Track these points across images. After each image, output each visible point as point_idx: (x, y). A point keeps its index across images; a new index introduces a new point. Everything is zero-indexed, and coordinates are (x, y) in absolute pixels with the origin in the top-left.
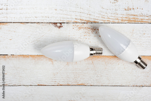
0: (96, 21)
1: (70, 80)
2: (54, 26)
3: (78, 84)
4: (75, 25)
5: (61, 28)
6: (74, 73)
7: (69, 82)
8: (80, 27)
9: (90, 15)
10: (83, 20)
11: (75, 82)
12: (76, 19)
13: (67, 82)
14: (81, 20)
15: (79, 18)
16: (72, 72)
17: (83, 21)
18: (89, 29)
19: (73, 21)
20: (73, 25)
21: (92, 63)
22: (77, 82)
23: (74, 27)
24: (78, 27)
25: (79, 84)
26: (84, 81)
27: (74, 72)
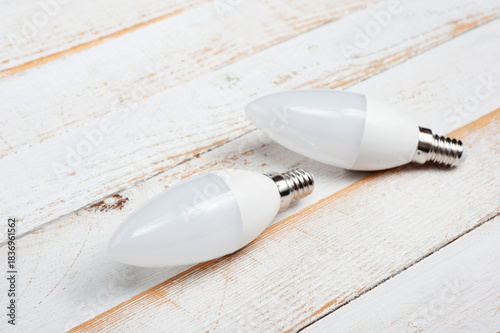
0: (220, 139)
1: (278, 318)
2: (98, 211)
3: (315, 310)
4: (167, 177)
5: (125, 205)
6: (275, 291)
7: (281, 324)
8: (184, 174)
9: (188, 136)
10: (177, 156)
11: (300, 311)
12: (156, 163)
13: (273, 328)
14: (172, 158)
15: (162, 156)
16: (264, 291)
17: (182, 159)
18: (216, 167)
19: (150, 170)
20: (160, 180)
21: (302, 234)
22: (306, 308)
23: (167, 183)
24: (179, 176)
25: (318, 312)
26: (327, 294)
27: (270, 288)
